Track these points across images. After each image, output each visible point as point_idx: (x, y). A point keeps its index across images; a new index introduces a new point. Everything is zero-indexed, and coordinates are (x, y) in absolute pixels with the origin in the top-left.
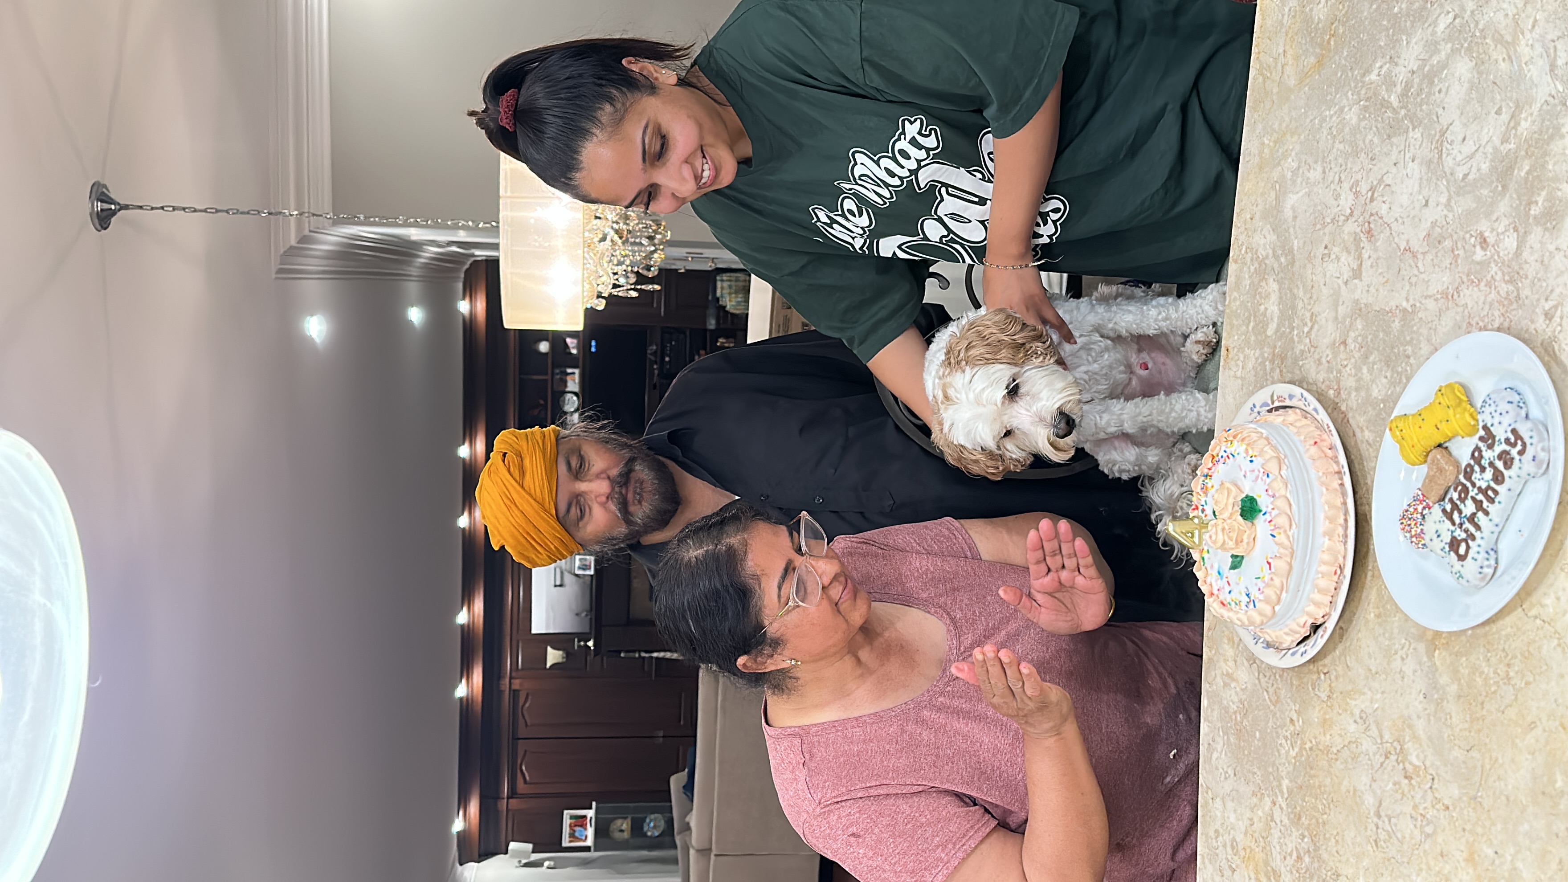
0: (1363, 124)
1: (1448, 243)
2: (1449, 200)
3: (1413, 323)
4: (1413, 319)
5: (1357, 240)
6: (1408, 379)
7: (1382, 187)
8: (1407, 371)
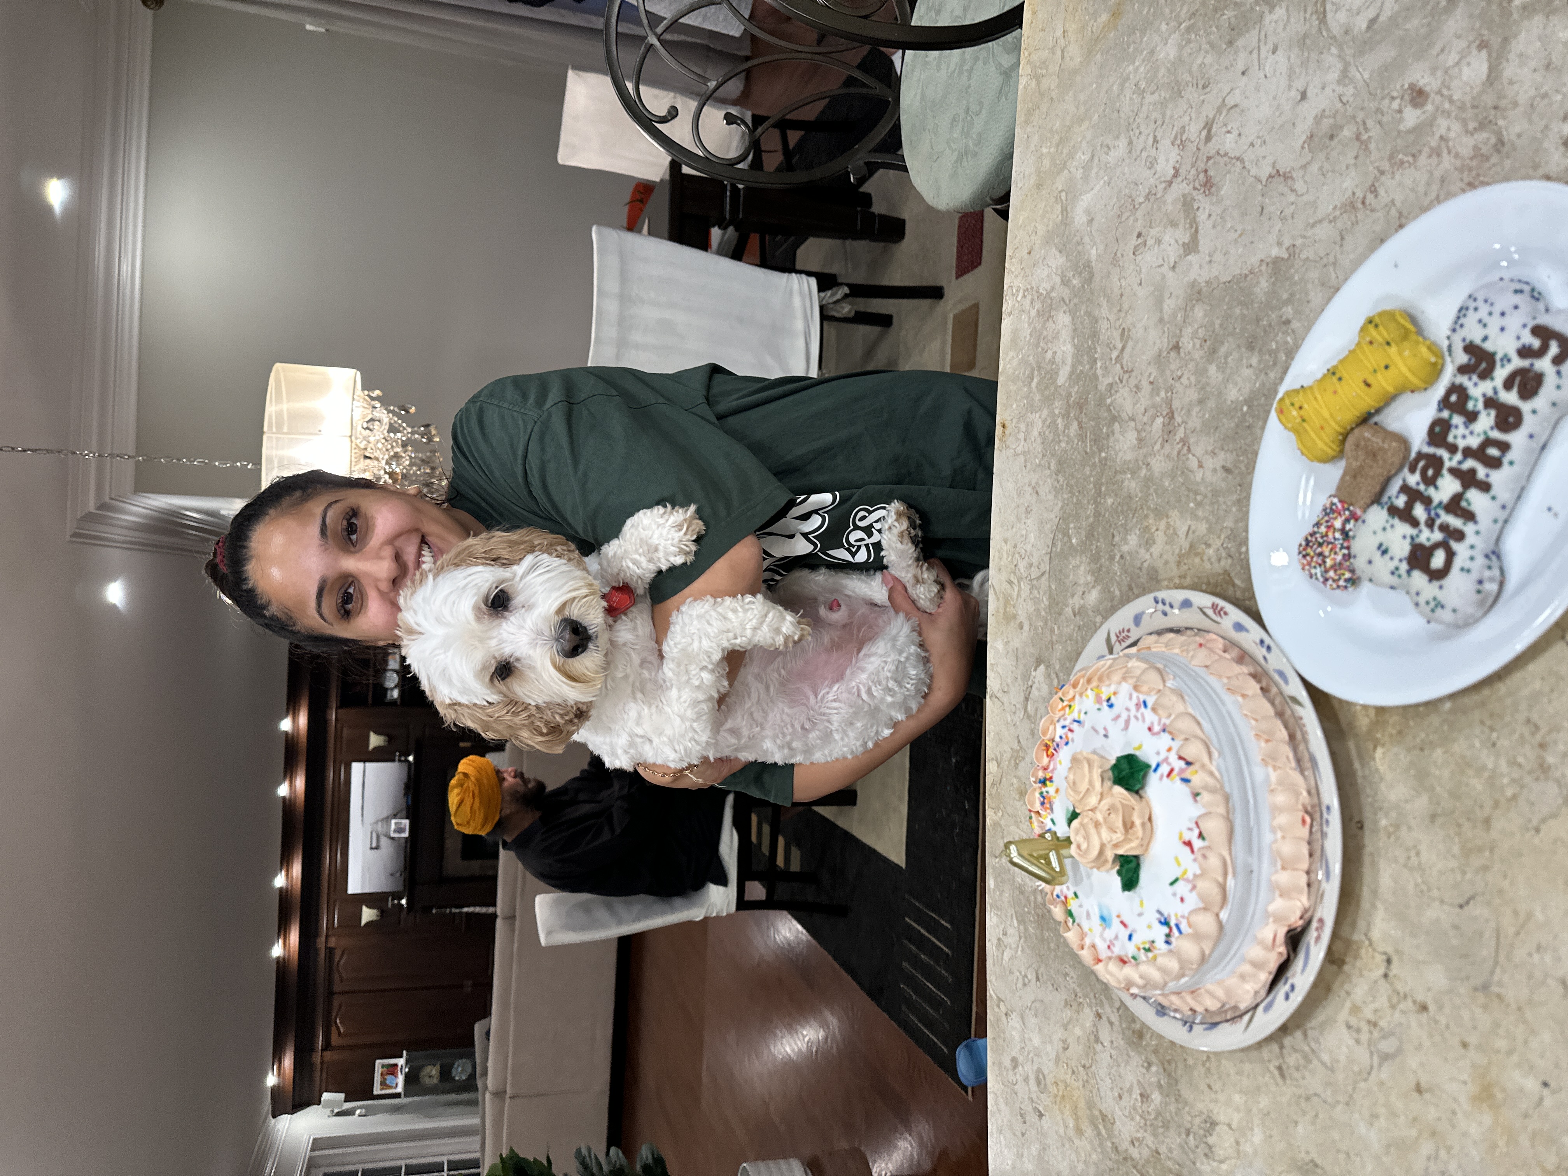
0: (1188, 50)
1: (1348, 132)
2: (1345, 72)
3: (1292, 271)
4: (1293, 266)
5: (1187, 205)
6: (1291, 354)
7: (1224, 113)
8: (1286, 342)
